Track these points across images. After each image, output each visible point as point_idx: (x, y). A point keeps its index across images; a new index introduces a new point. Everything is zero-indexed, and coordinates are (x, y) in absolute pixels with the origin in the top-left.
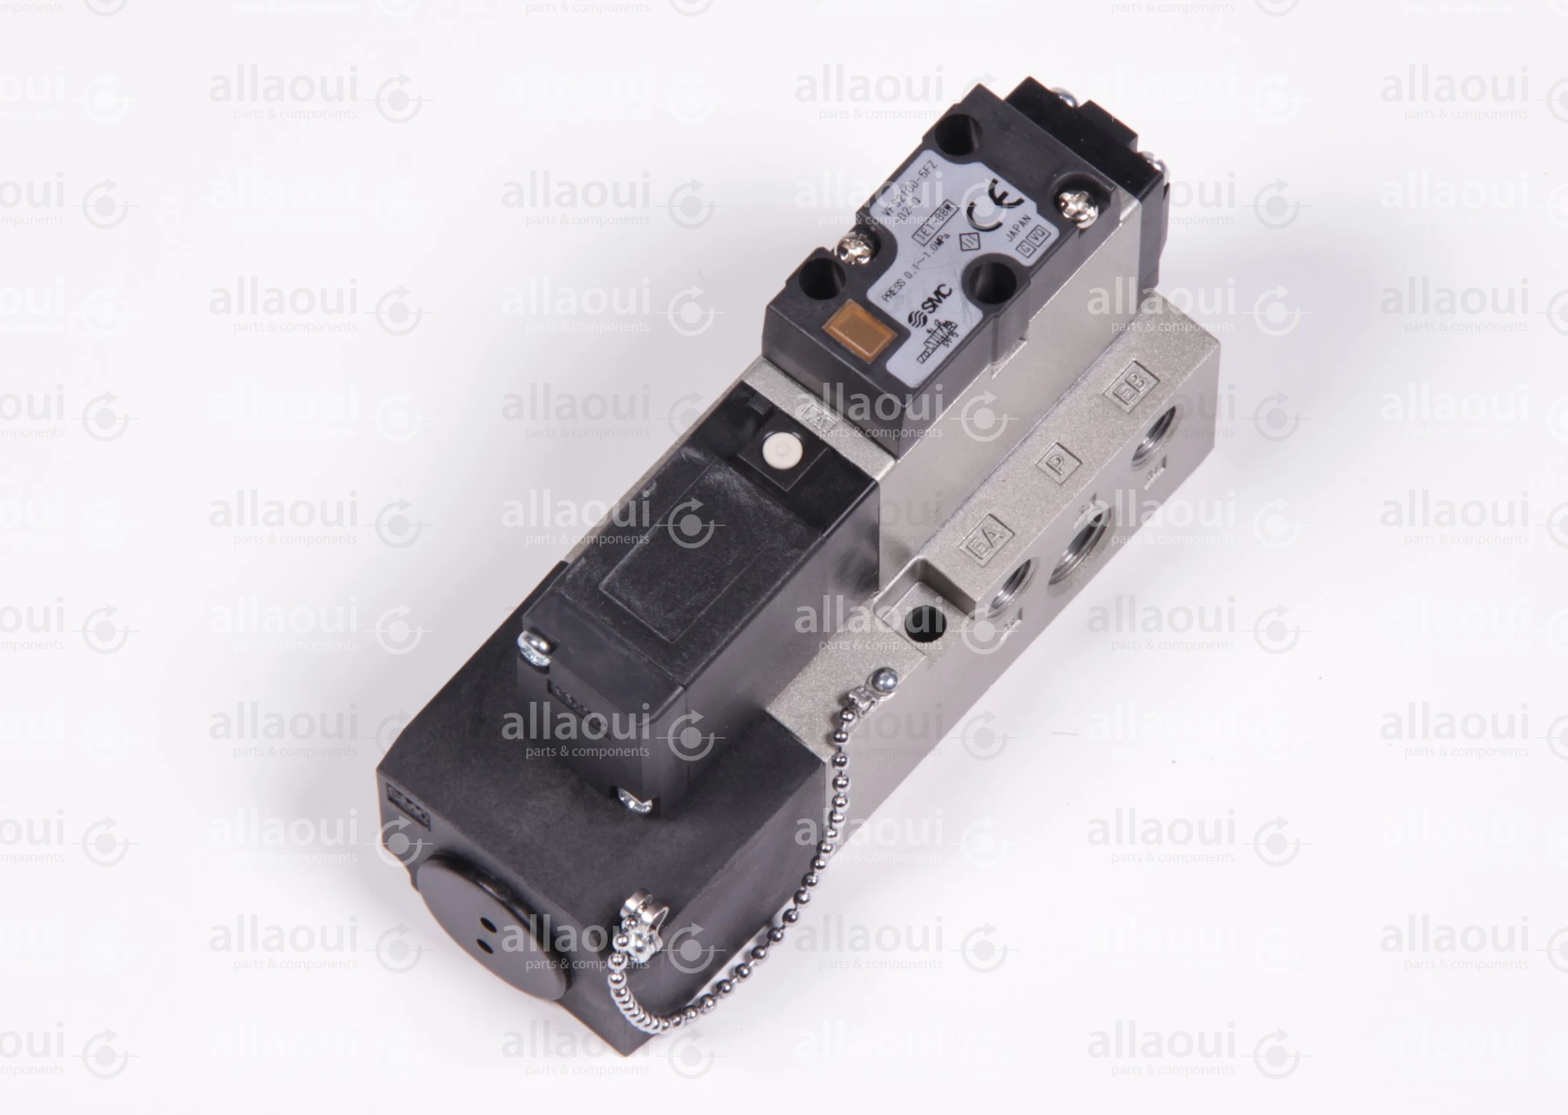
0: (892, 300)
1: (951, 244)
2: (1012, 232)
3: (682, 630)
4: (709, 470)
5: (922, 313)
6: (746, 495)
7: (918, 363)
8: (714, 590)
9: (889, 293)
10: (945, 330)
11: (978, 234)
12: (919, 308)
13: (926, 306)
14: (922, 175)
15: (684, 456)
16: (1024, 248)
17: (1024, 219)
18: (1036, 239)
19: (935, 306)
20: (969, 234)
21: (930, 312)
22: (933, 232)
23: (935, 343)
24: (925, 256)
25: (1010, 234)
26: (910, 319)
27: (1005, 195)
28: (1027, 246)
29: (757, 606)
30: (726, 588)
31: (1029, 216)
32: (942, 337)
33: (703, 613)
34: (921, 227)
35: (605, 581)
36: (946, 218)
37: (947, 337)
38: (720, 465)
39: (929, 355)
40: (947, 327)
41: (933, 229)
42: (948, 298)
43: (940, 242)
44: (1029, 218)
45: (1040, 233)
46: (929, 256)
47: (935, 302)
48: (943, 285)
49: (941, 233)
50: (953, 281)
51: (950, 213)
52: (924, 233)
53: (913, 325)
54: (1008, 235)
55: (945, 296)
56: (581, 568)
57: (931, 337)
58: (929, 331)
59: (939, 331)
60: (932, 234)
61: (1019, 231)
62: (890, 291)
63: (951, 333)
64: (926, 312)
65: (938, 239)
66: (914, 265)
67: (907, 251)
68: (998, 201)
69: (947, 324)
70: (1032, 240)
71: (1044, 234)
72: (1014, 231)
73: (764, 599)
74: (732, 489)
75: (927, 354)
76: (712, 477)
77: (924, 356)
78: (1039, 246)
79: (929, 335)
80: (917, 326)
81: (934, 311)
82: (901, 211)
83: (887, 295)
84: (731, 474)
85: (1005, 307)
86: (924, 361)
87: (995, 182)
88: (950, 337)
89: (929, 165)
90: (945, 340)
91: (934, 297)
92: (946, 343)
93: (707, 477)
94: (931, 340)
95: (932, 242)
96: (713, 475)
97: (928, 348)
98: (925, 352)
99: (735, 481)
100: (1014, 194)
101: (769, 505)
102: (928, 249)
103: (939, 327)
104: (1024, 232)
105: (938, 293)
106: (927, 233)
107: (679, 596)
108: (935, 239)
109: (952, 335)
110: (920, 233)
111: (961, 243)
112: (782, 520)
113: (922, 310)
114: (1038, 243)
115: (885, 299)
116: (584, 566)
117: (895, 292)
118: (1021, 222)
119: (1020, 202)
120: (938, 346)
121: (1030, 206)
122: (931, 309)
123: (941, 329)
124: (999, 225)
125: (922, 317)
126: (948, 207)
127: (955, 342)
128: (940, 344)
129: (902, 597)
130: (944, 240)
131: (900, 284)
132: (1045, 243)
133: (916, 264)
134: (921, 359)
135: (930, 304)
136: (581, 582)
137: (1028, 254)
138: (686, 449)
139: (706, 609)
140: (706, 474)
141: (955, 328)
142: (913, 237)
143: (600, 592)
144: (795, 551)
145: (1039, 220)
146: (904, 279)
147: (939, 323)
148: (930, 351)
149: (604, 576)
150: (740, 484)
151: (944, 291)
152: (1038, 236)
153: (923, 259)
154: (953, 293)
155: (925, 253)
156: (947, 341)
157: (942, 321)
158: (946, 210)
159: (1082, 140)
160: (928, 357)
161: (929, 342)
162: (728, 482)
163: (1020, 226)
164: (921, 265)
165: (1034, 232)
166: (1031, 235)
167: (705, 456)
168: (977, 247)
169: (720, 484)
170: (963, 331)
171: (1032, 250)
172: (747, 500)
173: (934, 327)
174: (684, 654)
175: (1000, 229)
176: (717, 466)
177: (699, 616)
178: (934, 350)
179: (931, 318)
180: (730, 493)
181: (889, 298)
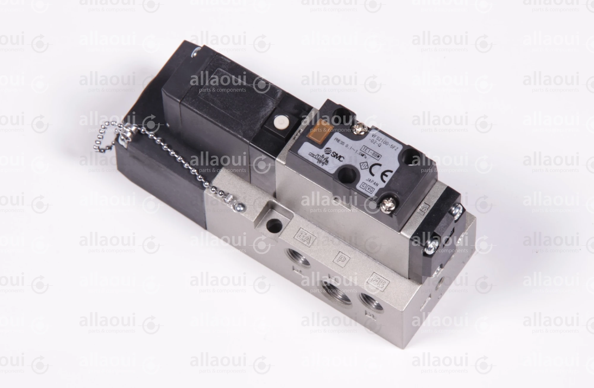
0: (336, 142)
1: (363, 159)
2: (370, 180)
3: (204, 98)
4: (273, 100)
5: (331, 152)
6: (264, 114)
7: (309, 153)
8: (222, 107)
9: (338, 140)
10: (324, 161)
11: (368, 168)
12: (333, 151)
13: (334, 153)
14: (392, 146)
15: (278, 91)
16: (364, 185)
17: (377, 184)
18: (369, 189)
19: (334, 156)
20: (367, 165)
21: (331, 155)
22: (367, 153)
23: (319, 158)
24: (356, 151)
25: (369, 180)
26: (327, 148)
27: (387, 176)
28: (365, 186)
29: (217, 123)
30: (223, 111)
31: (378, 186)
32: (321, 160)
33: (212, 105)
34: (368, 148)
35: (221, 70)
36: (374, 156)
37: (322, 162)
38: (275, 104)
39: (313, 157)
40: (326, 161)
41: (368, 152)
42: (338, 161)
43: (363, 155)
44: (377, 185)
45: (371, 190)
46: (356, 152)
47: (336, 156)
48: (344, 158)
49: (367, 155)
50: (346, 162)
51: (376, 158)
52: (366, 149)
53: (325, 150)
54: (369, 179)
55: (339, 159)
56: (226, 61)
57: (321, 156)
58: (323, 155)
59: (323, 159)
60: (365, 152)
61: (371, 182)
62: (339, 140)
63: (323, 163)
64: (332, 153)
65: (364, 155)
66: (351, 147)
67: (358, 145)
68: (383, 174)
69: (327, 161)
70: (368, 187)
71: (371, 191)
72: (371, 181)
73: (220, 125)
74: (266, 109)
75: (313, 156)
76: (270, 101)
77: (312, 155)
78: (365, 190)
79: (322, 156)
80: (325, 151)
81: (332, 156)
82: (375, 140)
83: (337, 139)
84: (272, 108)
85: (337, 181)
86: (310, 155)
87: (391, 172)
88: (322, 163)
89: (396, 148)
90: (320, 161)
91: (338, 156)
92: (319, 162)
93: (270, 100)
94: (319, 156)
95: (362, 152)
96: (271, 102)
97: (316, 156)
98: (314, 155)
99: (269, 109)
100: (387, 179)
101: (260, 122)
102: (359, 151)
103: (325, 159)
104: (372, 184)
105: (340, 157)
106: (366, 150)
107: (218, 96)
108: (363, 153)
109: (322, 164)
110: (366, 148)
111: (363, 163)
112: (255, 127)
113: (332, 152)
114: (367, 189)
115: (335, 139)
116: (227, 62)
117: (339, 142)
118: (375, 183)
119: (384, 182)
120: (317, 159)
121: (382, 185)
122: (333, 155)
123: (324, 160)
124: (373, 175)
125: (329, 152)
126: (378, 157)
127: (320, 165)
128: (318, 160)
129: (285, 216)
130: (364, 157)
131: (343, 143)
132: (367, 192)
133: (352, 148)
134: (310, 154)
135: (335, 155)
136: (220, 62)
137: (361, 186)
138: (281, 91)
139: (213, 106)
140: (271, 99)
141: (326, 164)
142: (364, 146)
143: (217, 68)
144: (242, 134)
145: (377, 189)
146: (345, 145)
147: (327, 159)
148: (315, 156)
149: (224, 69)
150: (268, 112)
151: (341, 159)
152: (370, 189)
153: (354, 150)
154: (341, 162)
155: (357, 150)
156: (320, 162)
157: (328, 160)
158: (377, 156)
159: (434, 215)
160: (312, 156)
161: (318, 156)
162: (268, 107)
163: (374, 183)
164: (352, 150)
165: (371, 188)
166: (370, 187)
167: (279, 98)
168: (362, 168)
169: (267, 105)
170: (325, 167)
171: (363, 188)
172: (262, 114)
173: (325, 157)
174: (194, 100)
175: (371, 176)
176: (275, 103)
177: (210, 103)
178: (316, 158)
179: (329, 156)
180: (264, 108)
181: (336, 140)
